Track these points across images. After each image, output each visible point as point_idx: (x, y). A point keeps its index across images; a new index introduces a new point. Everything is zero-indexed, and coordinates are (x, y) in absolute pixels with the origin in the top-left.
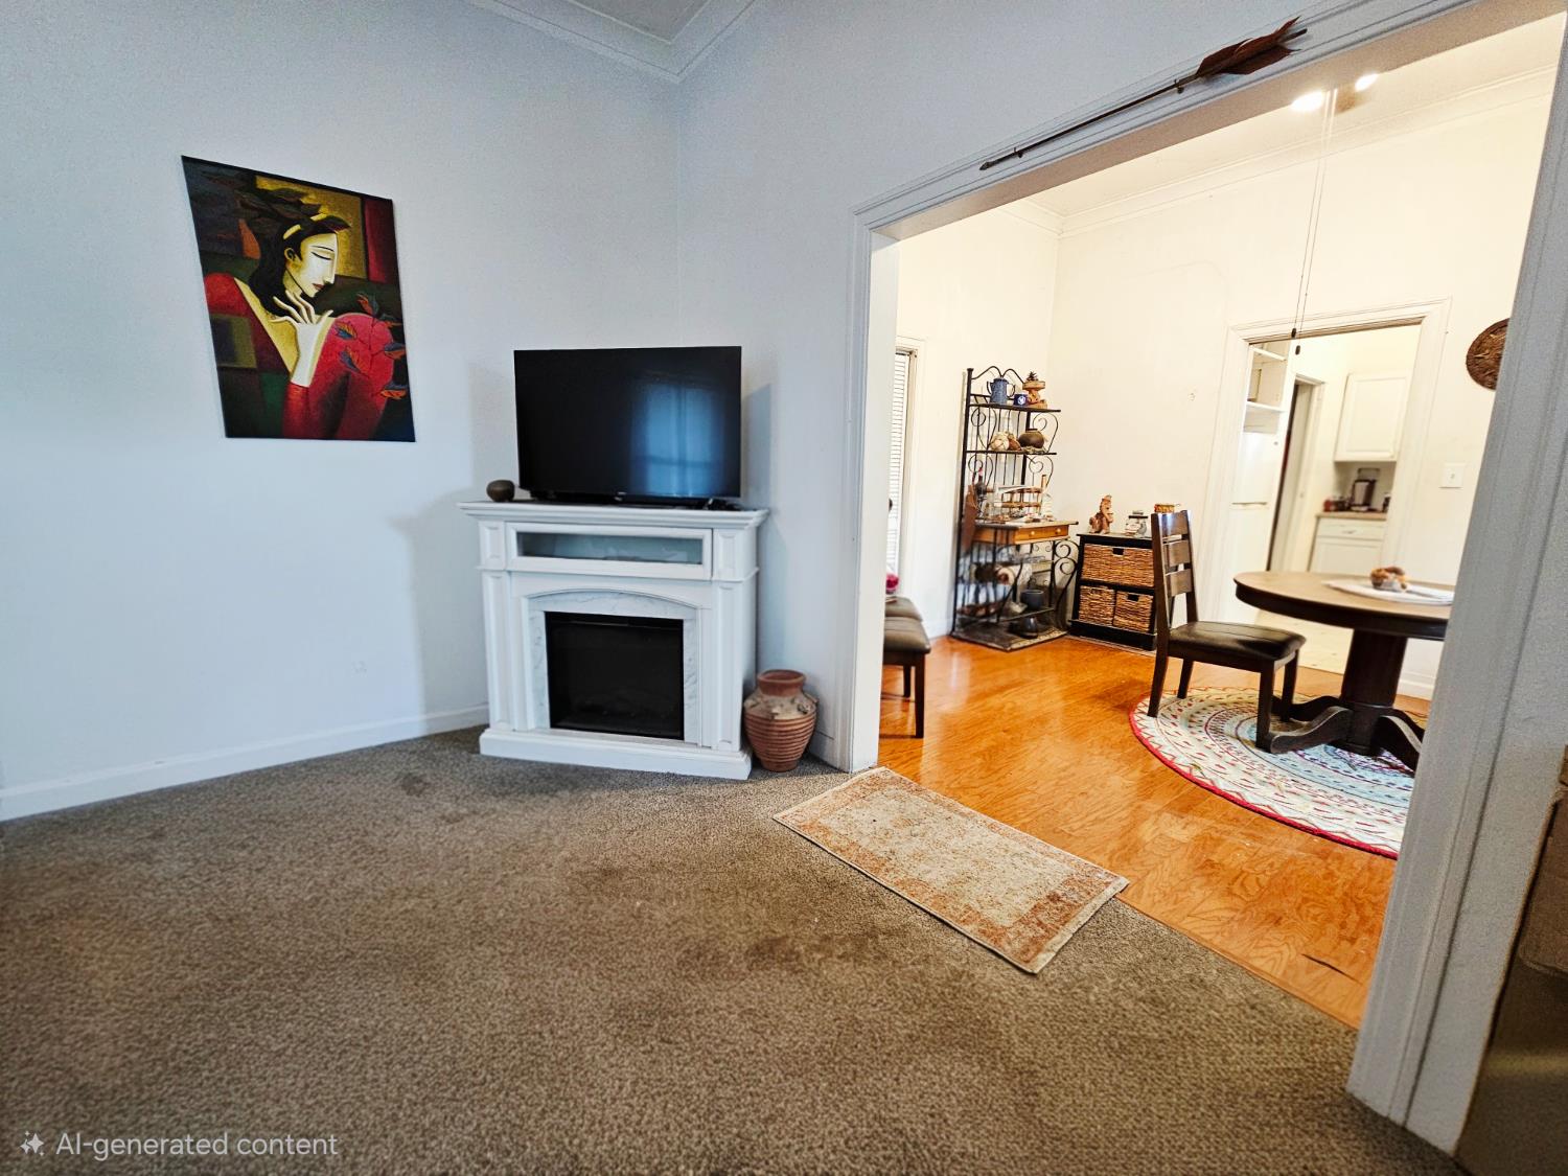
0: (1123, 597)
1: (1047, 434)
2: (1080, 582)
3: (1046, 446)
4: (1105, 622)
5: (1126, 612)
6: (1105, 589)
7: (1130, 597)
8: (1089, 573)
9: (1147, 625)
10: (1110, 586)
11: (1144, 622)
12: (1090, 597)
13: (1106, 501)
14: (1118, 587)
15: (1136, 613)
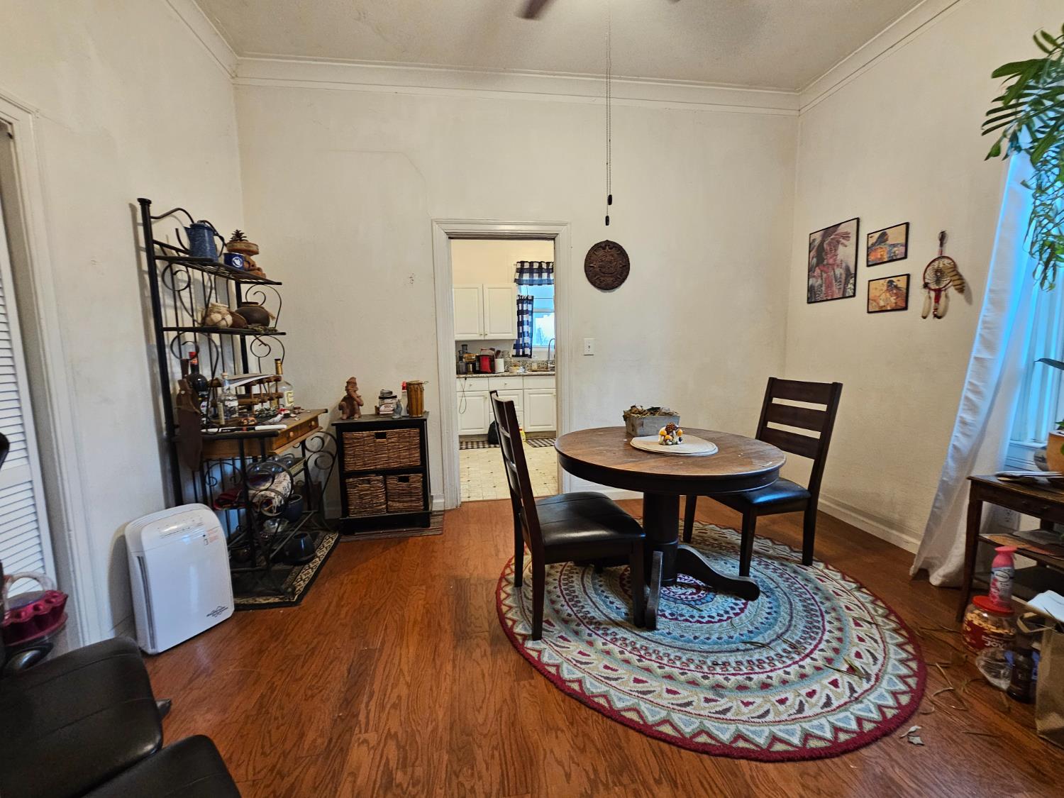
0: (393, 481)
1: (270, 308)
2: (344, 475)
3: (272, 324)
4: (380, 511)
5: (401, 495)
6: (373, 477)
7: (401, 480)
8: (352, 464)
9: (422, 503)
10: (377, 472)
11: (418, 499)
12: (358, 489)
13: (351, 384)
14: (386, 473)
15: (410, 494)
